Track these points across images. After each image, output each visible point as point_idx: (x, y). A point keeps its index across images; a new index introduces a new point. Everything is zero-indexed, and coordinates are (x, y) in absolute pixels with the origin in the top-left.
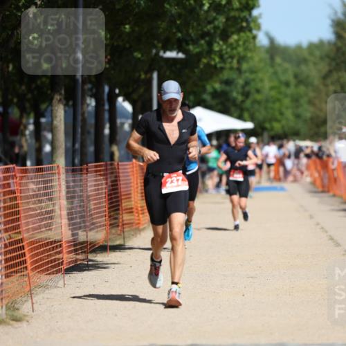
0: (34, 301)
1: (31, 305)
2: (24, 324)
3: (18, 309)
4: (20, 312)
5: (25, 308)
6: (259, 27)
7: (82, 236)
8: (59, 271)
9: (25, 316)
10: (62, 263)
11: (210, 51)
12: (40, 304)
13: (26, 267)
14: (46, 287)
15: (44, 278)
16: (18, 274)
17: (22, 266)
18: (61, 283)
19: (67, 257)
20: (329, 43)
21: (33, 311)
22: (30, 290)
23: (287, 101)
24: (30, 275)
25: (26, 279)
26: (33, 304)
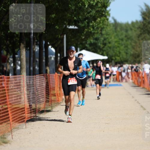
0: (13, 134)
1: (11, 136)
2: (9, 145)
3: (5, 138)
4: (7, 139)
5: (9, 138)
6: (109, 15)
7: (34, 106)
8: (24, 121)
9: (9, 141)
10: (25, 118)
11: (88, 26)
12: (15, 136)
13: (9, 120)
14: (18, 128)
15: (17, 125)
16: (6, 123)
17: (8, 119)
18: (25, 127)
19: (27, 115)
20: (140, 22)
21: (12, 139)
22: (11, 130)
23: (122, 47)
24: (11, 123)
25: (9, 125)
26: (12, 136)
